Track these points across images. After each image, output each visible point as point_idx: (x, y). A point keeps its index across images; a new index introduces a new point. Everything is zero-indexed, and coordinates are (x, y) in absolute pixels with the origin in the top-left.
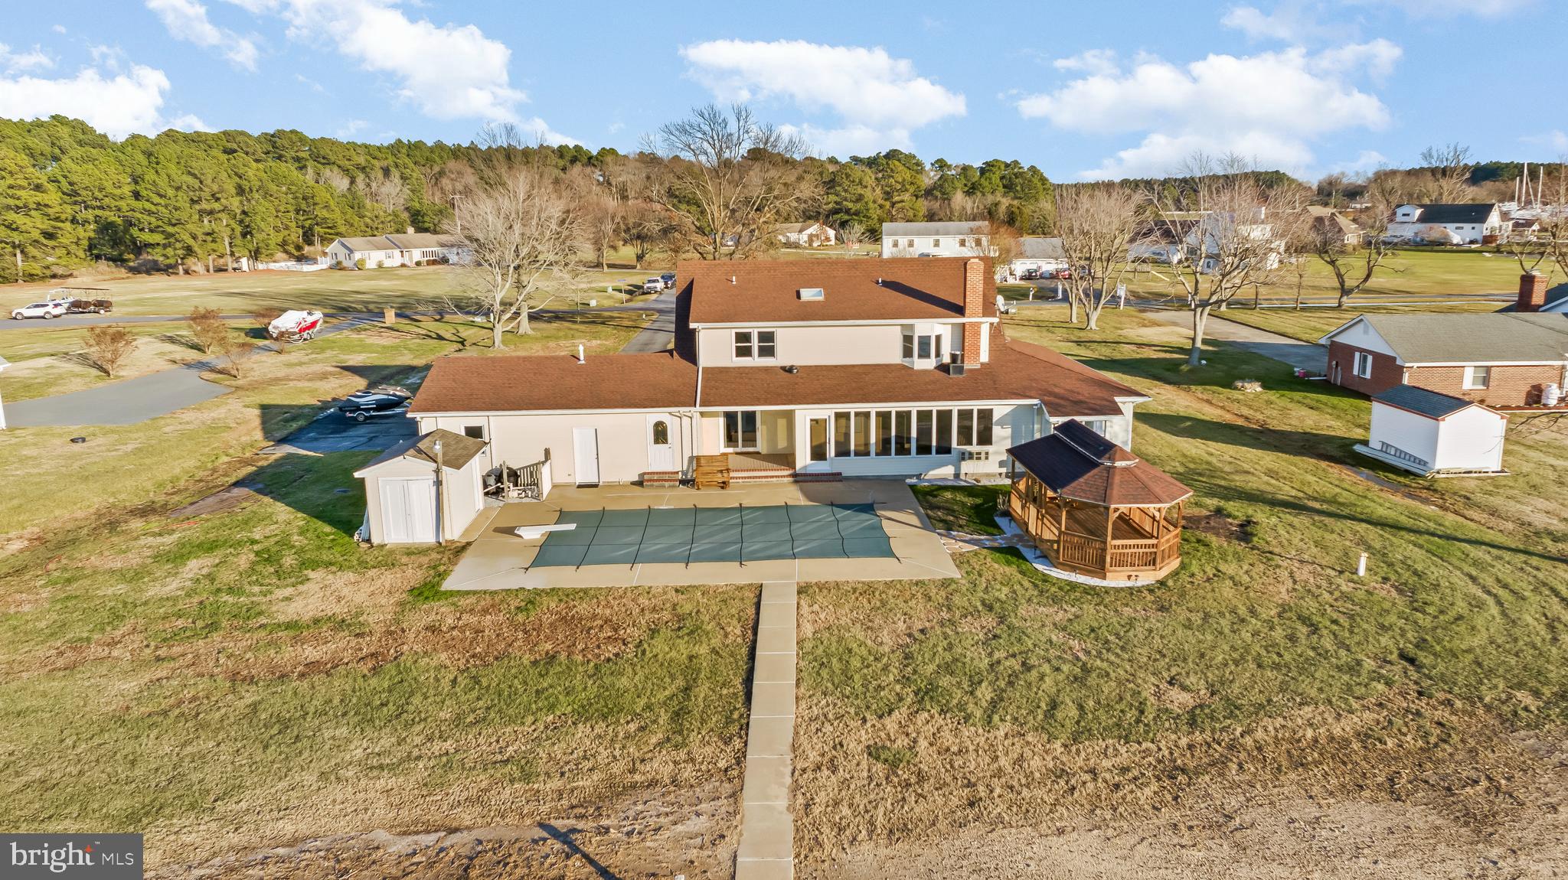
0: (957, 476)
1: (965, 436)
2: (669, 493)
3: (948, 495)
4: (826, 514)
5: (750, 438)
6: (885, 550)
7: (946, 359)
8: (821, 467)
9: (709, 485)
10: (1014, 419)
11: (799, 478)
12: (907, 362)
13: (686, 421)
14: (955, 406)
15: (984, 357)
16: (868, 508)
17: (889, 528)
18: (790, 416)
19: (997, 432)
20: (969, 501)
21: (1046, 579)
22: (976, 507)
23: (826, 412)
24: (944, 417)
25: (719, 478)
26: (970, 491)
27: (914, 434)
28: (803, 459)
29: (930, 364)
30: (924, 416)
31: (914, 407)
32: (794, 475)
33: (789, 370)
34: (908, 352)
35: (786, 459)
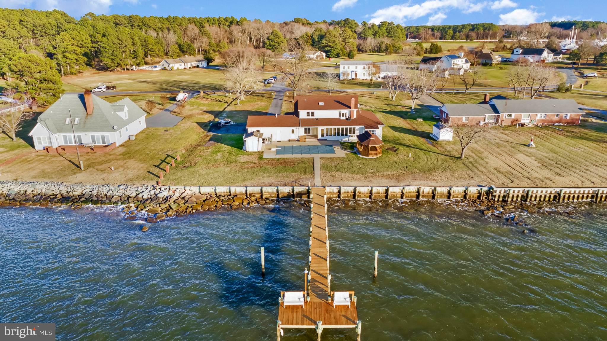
0: (349, 140)
1: (350, 133)
2: (295, 143)
3: (346, 144)
4: (324, 147)
5: (309, 132)
6: (333, 152)
7: (347, 117)
8: (323, 138)
9: (302, 141)
10: (360, 129)
11: (319, 140)
12: (340, 118)
13: (298, 129)
14: (348, 127)
15: (355, 117)
16: (331, 146)
17: (335, 149)
18: (317, 129)
19: (356, 132)
20: (350, 145)
21: (359, 157)
22: (351, 146)
23: (324, 128)
24: (346, 129)
25: (304, 140)
26: (351, 143)
27: (341, 132)
28: (320, 137)
29: (344, 118)
30: (343, 129)
31: (341, 127)
32: (318, 140)
33: (317, 119)
34: (340, 116)
35: (316, 136)
